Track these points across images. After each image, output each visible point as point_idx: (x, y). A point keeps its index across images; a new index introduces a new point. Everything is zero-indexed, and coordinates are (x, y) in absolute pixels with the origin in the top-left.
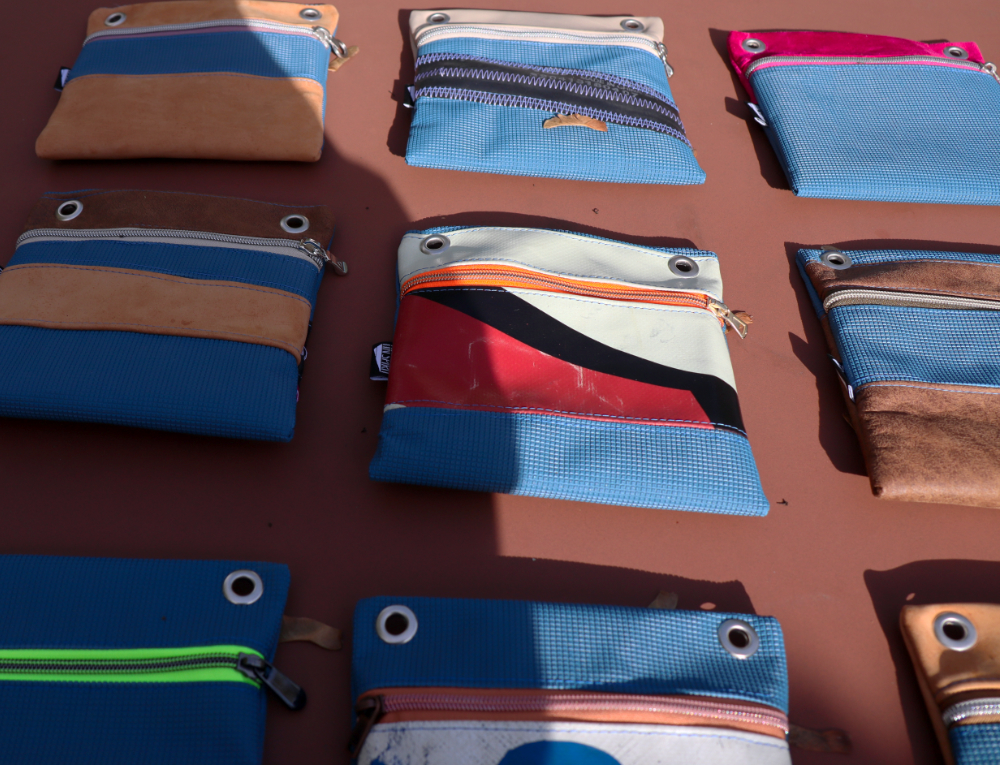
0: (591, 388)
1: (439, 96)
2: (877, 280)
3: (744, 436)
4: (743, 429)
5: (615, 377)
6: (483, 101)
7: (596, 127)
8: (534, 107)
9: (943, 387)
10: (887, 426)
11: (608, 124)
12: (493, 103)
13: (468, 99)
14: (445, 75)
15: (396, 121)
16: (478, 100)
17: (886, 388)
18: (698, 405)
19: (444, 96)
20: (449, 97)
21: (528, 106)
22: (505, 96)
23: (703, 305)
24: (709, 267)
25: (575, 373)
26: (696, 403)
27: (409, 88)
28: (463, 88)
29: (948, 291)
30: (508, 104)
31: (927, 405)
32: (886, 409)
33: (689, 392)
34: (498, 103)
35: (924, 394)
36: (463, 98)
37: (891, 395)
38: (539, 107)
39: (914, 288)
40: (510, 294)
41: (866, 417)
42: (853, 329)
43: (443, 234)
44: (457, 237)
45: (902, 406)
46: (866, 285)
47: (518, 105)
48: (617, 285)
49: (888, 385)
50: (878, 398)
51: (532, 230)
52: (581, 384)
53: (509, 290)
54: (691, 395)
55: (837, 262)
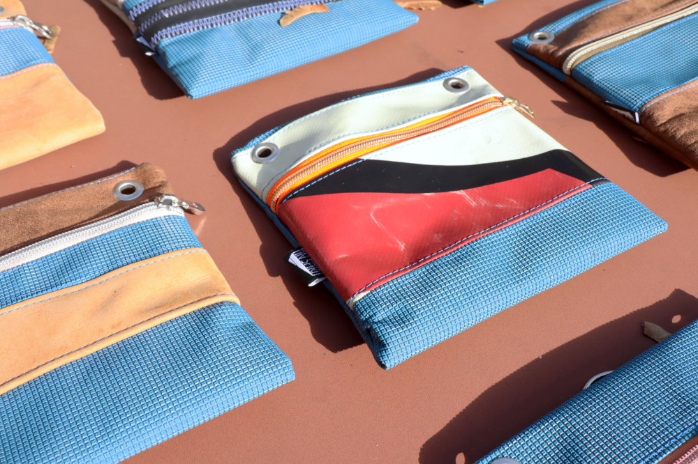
0: (483, 202)
1: (176, 34)
2: (586, 37)
3: (606, 181)
4: (602, 176)
5: (491, 185)
6: (217, 24)
7: (319, 10)
8: (261, 14)
9: (687, 86)
10: (683, 128)
11: (325, 5)
12: (225, 23)
13: (203, 27)
14: (169, 15)
15: (141, 73)
16: (212, 25)
17: (658, 103)
18: (565, 175)
19: (181, 33)
20: (185, 32)
21: (256, 15)
22: (232, 13)
23: (500, 104)
24: (473, 78)
25: (461, 197)
26: (562, 174)
27: (138, 40)
28: (193, 19)
29: (630, 25)
30: (239, 19)
31: (688, 102)
32: (669, 118)
33: (549, 170)
34: (230, 22)
35: (682, 96)
36: (198, 28)
37: (665, 106)
38: (265, 12)
39: (610, 32)
40: (369, 161)
41: (662, 129)
42: (601, 75)
43: (264, 142)
44: (278, 138)
45: (675, 111)
46: (582, 43)
47: (247, 16)
48: (432, 118)
49: (656, 101)
50: (659, 113)
51: (334, 106)
52: (474, 204)
53: (365, 158)
54: (553, 171)
55: (541, 38)
